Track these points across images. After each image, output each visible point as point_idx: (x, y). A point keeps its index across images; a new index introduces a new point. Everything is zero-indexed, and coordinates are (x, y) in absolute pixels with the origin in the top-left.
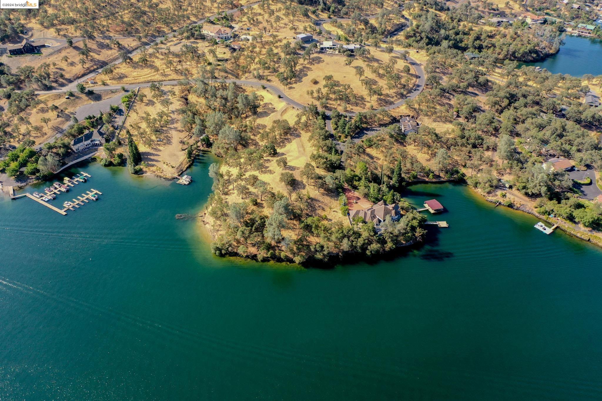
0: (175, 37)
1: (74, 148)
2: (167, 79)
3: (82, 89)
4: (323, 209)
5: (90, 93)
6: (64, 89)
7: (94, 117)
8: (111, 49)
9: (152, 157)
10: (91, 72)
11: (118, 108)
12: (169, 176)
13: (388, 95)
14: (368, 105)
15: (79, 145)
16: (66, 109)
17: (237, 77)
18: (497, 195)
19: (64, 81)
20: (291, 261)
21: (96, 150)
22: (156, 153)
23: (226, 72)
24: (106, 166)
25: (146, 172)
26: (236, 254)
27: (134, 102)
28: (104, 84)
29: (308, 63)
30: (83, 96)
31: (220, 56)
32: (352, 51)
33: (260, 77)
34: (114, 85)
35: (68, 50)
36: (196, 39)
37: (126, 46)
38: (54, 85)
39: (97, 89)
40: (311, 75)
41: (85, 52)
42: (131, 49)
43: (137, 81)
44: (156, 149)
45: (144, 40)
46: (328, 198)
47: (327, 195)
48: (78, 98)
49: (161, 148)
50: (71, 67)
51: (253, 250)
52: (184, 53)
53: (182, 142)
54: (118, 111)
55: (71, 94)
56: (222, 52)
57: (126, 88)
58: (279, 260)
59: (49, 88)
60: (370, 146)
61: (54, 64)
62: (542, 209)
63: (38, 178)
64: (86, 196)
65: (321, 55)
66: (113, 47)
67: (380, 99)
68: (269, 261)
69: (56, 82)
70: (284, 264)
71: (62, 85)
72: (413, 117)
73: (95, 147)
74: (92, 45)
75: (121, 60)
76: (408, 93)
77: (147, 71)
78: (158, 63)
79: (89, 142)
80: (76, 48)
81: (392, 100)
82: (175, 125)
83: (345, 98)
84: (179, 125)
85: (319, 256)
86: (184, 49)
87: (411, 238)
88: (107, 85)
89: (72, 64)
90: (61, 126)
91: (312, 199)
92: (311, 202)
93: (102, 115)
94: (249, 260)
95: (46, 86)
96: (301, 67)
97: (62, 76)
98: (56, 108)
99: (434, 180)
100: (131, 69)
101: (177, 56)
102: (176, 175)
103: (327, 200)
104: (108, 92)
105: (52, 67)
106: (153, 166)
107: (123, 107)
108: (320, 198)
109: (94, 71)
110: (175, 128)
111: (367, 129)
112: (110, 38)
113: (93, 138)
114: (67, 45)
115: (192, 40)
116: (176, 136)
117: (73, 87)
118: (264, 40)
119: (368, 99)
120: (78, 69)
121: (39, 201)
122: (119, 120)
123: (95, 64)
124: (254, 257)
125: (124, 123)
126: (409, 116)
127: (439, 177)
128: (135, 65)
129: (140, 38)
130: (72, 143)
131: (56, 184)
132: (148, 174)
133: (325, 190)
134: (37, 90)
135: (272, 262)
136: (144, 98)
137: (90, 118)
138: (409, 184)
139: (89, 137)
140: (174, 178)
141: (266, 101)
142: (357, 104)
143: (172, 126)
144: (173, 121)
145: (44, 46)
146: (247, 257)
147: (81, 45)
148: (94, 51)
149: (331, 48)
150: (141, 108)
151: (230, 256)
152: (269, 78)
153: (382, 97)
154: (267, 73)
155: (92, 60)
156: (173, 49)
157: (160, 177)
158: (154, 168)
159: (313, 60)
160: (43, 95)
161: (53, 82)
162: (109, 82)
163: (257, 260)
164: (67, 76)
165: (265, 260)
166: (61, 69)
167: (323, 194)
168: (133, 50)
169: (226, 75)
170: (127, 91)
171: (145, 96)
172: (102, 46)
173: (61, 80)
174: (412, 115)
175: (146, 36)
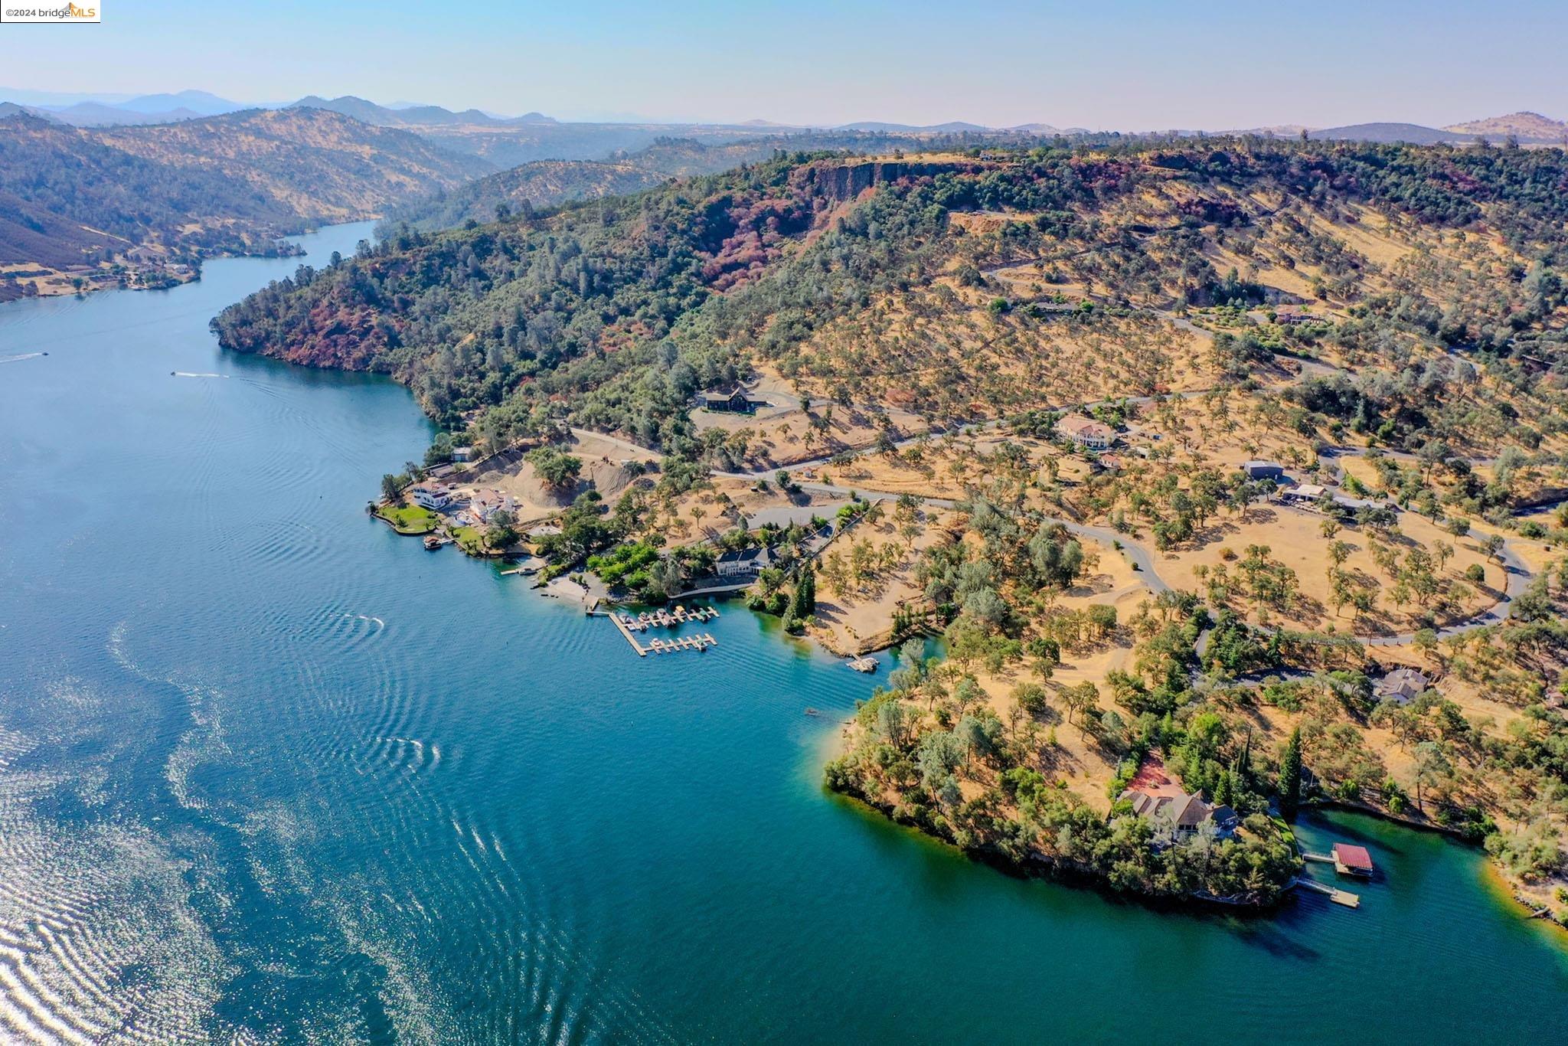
0: (999, 427)
1: (720, 567)
2: (942, 495)
3: (784, 479)
4: (1072, 773)
5: (795, 491)
6: (758, 476)
7: (777, 527)
8: (871, 427)
9: (833, 614)
10: (817, 458)
11: (825, 523)
12: (842, 649)
13: (1386, 615)
14: (1325, 624)
15: (728, 564)
16: (742, 505)
17: (1079, 518)
18: (1547, 893)
19: (765, 464)
20: (952, 841)
21: (750, 581)
22: (843, 608)
23: (1060, 505)
24: (752, 608)
25: (808, 634)
26: (861, 795)
27: (860, 520)
28: (826, 481)
29: (1240, 519)
30: (782, 494)
31: (1063, 474)
32: (1350, 511)
33: (1122, 527)
34: (842, 486)
35: (797, 417)
36: (1039, 438)
37: (900, 428)
38: (746, 465)
39: (808, 487)
40: (1230, 542)
41: (822, 424)
42: (905, 434)
43: (886, 488)
44: (846, 602)
45: (938, 423)
46: (1098, 759)
47: (1098, 752)
48: (771, 493)
49: (854, 601)
50: (787, 444)
51: (892, 797)
52: (1000, 458)
53: (901, 604)
54: (823, 528)
55: (764, 486)
56: (1072, 468)
57: (858, 494)
58: (931, 830)
59: (735, 469)
60: (1274, 703)
61: (763, 434)
63: (640, 597)
64: (691, 641)
65: (1277, 509)
66: (875, 424)
67: (1363, 620)
68: (911, 825)
69: (751, 461)
70: (936, 840)
71: (759, 469)
72: (1427, 674)
73: (750, 576)
74: (841, 414)
75: (873, 450)
76: (1447, 624)
77: (914, 475)
78: (941, 466)
79: (746, 563)
80: (813, 415)
81: (1394, 627)
82: (906, 574)
83: (1277, 599)
84: (912, 576)
85: (1005, 845)
86: (1000, 450)
87: (1232, 888)
88: (831, 484)
89: (792, 440)
90: (719, 530)
91: (1059, 748)
92: (1052, 756)
93: (791, 527)
94: (878, 811)
95: (732, 464)
96: (1219, 523)
97: (765, 454)
98: (727, 499)
99: (1403, 817)
100: (887, 467)
101: (982, 459)
102: (854, 652)
103: (1093, 761)
104: (822, 495)
105: (757, 437)
106: (825, 627)
107: (835, 525)
108: (1079, 753)
109: (823, 457)
110: (903, 579)
111: (1293, 671)
112: (878, 409)
113: (757, 559)
114: (799, 407)
115: (1031, 438)
116: (896, 590)
117: (771, 476)
118: (1173, 460)
119: (1331, 611)
120: (798, 449)
121: (622, 628)
122: (817, 543)
123: (830, 448)
124: (888, 810)
125: (822, 549)
126: (1418, 669)
127: (1420, 814)
128: (898, 462)
129: (930, 419)
130: (719, 557)
131: (660, 612)
132: (810, 638)
133: (1100, 743)
134: (717, 469)
135: (916, 829)
136: (879, 519)
137: (770, 527)
138: (1333, 806)
139: (751, 555)
140: (848, 656)
141: (1103, 568)
142: (1298, 617)
143: (899, 574)
144: (905, 567)
145: (763, 404)
146: (876, 805)
147: (822, 413)
148: (838, 424)
149: (1310, 499)
150: (864, 532)
151: (850, 794)
152: (1139, 532)
153: (1369, 615)
154: (1140, 520)
155: (827, 440)
156: (978, 448)
157: (827, 647)
158: (822, 631)
159: (1255, 514)
160: (723, 480)
161: (747, 461)
162: (835, 480)
163: (890, 817)
164: (774, 456)
165: (905, 821)
166: (770, 444)
167: (1090, 748)
168: (910, 437)
169: (1057, 510)
170: (858, 500)
171: (883, 515)
172: (859, 420)
173: (761, 461)
174: (1426, 666)
175: (943, 418)
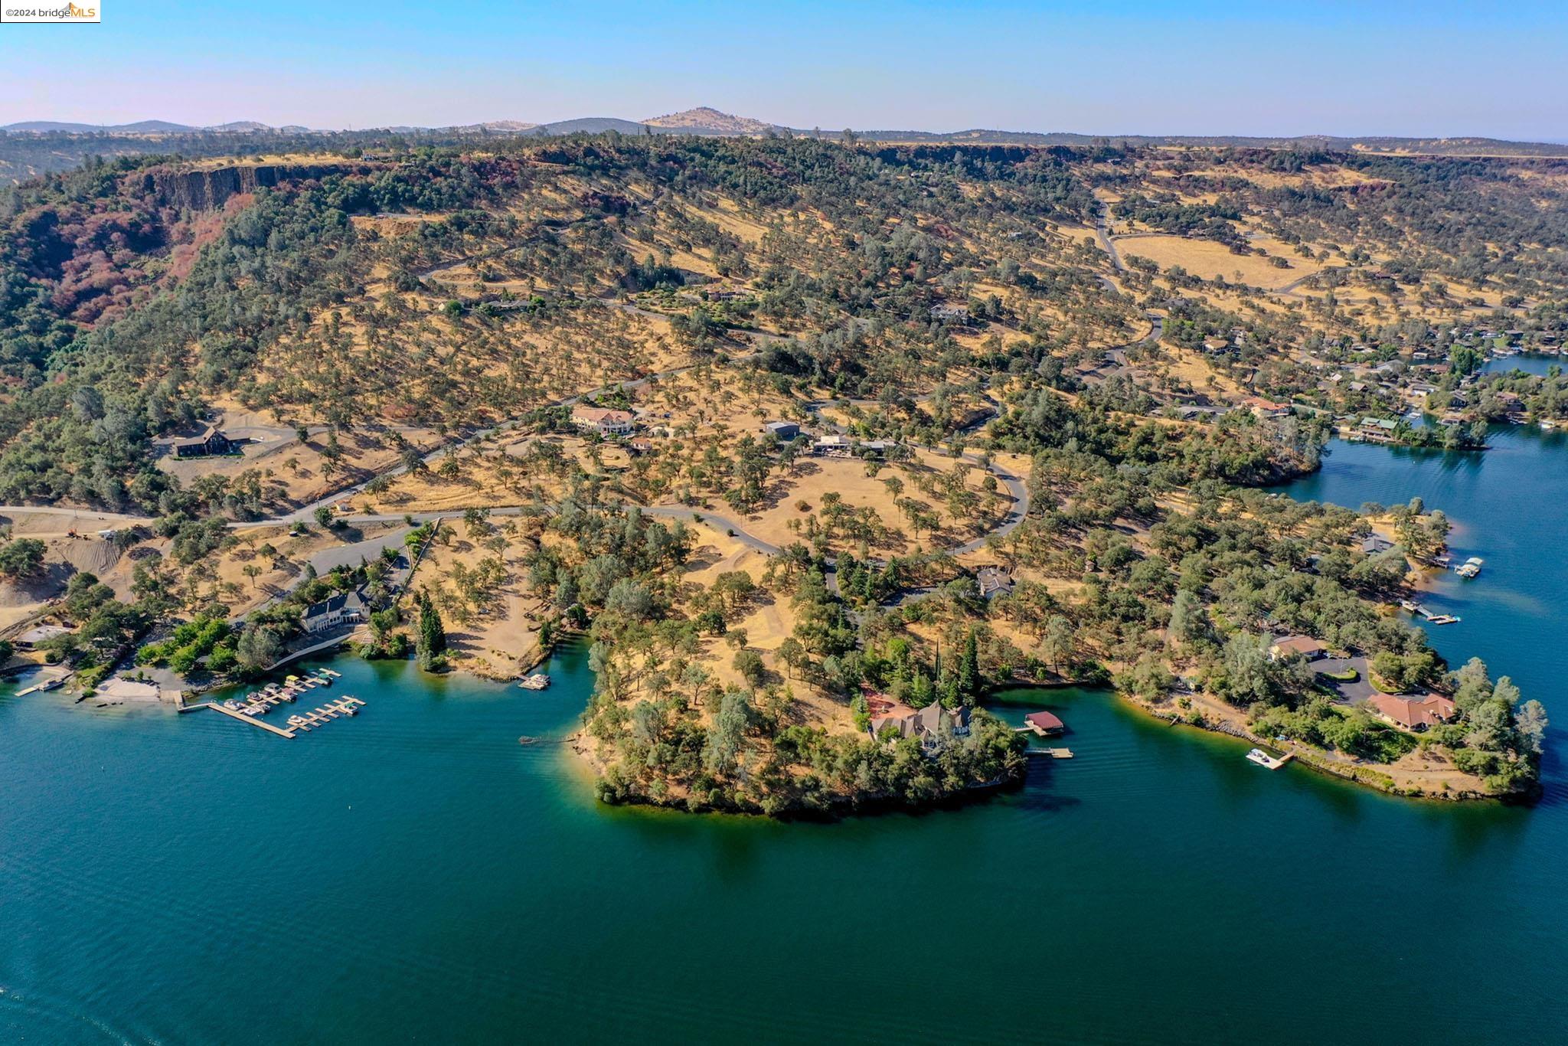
0: (514, 428)
1: (307, 624)
2: (498, 504)
3: (325, 518)
4: (820, 720)
5: (341, 528)
6: (288, 519)
7: (349, 569)
8: (384, 448)
9: (468, 642)
10: (341, 489)
11: (396, 553)
12: (503, 674)
13: (950, 529)
14: (912, 547)
15: (317, 618)
16: (291, 553)
17: (643, 501)
18: (1172, 705)
19: (286, 505)
20: (759, 811)
21: (351, 630)
22: (475, 634)
23: (621, 492)
24: (370, 658)
25: (455, 668)
26: (645, 800)
27: (430, 545)
28: (369, 511)
29: (790, 474)
30: (326, 533)
31: (608, 463)
32: (879, 452)
33: (691, 501)
34: (387, 513)
35: (297, 449)
36: (559, 433)
37: (415, 444)
38: (266, 511)
39: (354, 519)
40: (795, 496)
41: (334, 452)
42: (424, 450)
43: (437, 507)
44: (475, 628)
45: (451, 433)
46: (830, 703)
47: (827, 696)
48: (314, 535)
49: (485, 626)
50: (301, 481)
51: (678, 792)
52: (533, 458)
53: (527, 616)
54: (398, 560)
55: (302, 529)
56: (613, 456)
57: (415, 517)
58: (732, 808)
59: (254, 517)
60: (917, 620)
61: (269, 474)
62: (1260, 726)
63: (232, 677)
64: (334, 708)
65: (815, 460)
66: (387, 445)
67: (937, 537)
68: (710, 811)
69: (271, 505)
70: (741, 816)
71: (283, 512)
72: (1003, 569)
73: (348, 624)
74: (346, 440)
75: (404, 469)
76: (992, 527)
77: (456, 489)
78: (478, 475)
79: (337, 613)
80: (315, 446)
81: (960, 538)
82: (515, 586)
83: (865, 535)
84: (524, 586)
85: (810, 798)
86: (535, 450)
87: (996, 772)
88: (375, 513)
89: (305, 474)
90: (280, 585)
91: (798, 703)
92: (796, 709)
93: (365, 564)
94: (670, 810)
95: (250, 513)
96: (775, 481)
97: (283, 495)
98: (273, 550)
99: (1046, 682)
100: (424, 486)
101: (520, 462)
102: (517, 673)
103: (827, 704)
104: (374, 527)
105: (263, 478)
106: (470, 657)
107: (408, 553)
108: (814, 701)
109: (348, 488)
110: (515, 592)
111: (910, 591)
112: (381, 429)
113: (347, 606)
114: (296, 439)
115: (551, 435)
116: (516, 607)
117: (307, 515)
118: (698, 434)
119: (910, 535)
120: (317, 483)
121: (237, 715)
122: (398, 577)
123: (351, 476)
124: (681, 805)
125: (409, 581)
126: (995, 567)
127: (1057, 676)
128: (432, 479)
129: (444, 430)
130: (305, 613)
131: (270, 688)
132: (460, 671)
133: (824, 688)
134: (231, 521)
135: (716, 813)
136: (452, 538)
137: (341, 570)
138: (996, 689)
139: (338, 603)
140: (513, 679)
141: (702, 542)
142: (889, 547)
143: (508, 588)
144: (510, 579)
145: (247, 441)
146: (666, 804)
147: (324, 439)
148: (350, 452)
149: (836, 448)
150: (444, 556)
151: (632, 803)
152: (709, 502)
153: (939, 533)
154: (704, 493)
155: (344, 469)
156: (510, 450)
157: (485, 677)
158: (472, 662)
159: (801, 468)
160: (243, 529)
161: (265, 505)
162: (377, 508)
163: (686, 810)
164: (293, 496)
165: (702, 809)
166: (281, 483)
167: (820, 695)
168: (429, 452)
169: (620, 497)
170: (416, 525)
171: (455, 533)
172: (365, 443)
173: (280, 502)
174: (1000, 564)
175: (456, 426)
